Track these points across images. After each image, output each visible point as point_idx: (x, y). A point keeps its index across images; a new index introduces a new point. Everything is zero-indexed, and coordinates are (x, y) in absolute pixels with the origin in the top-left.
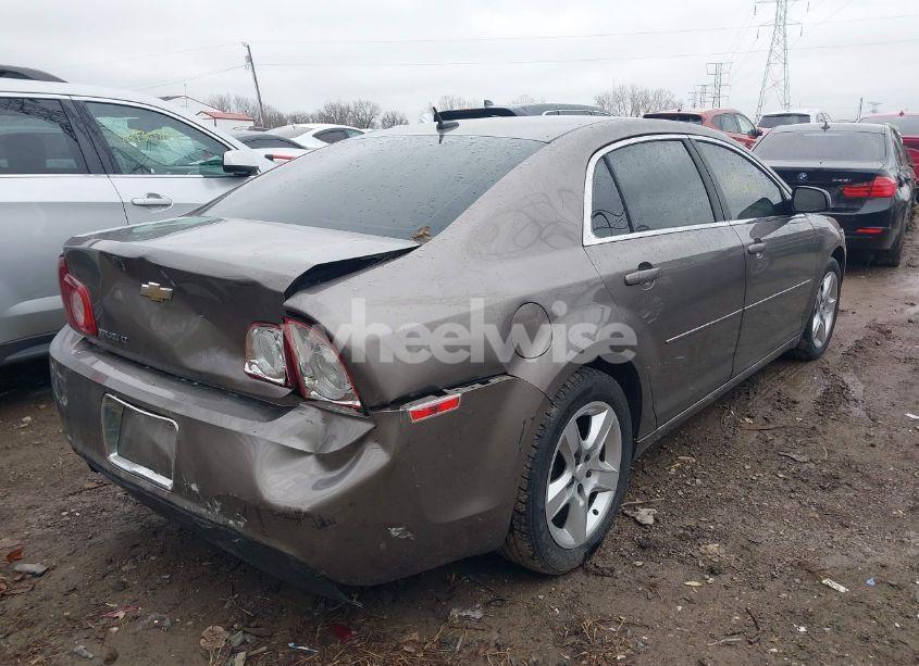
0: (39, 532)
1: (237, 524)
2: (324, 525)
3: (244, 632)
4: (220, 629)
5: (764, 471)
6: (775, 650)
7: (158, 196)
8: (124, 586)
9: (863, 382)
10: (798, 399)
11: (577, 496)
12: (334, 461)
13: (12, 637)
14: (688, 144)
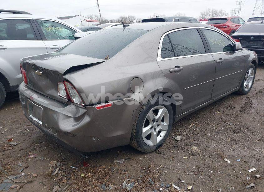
0: (18, 134)
1: (55, 134)
2: (74, 136)
3: (61, 163)
4: (55, 161)
5: (218, 127)
6: (201, 177)
7: (56, 46)
8: (35, 149)
9: (258, 102)
10: (235, 106)
11: (154, 131)
12: (77, 119)
13: (5, 160)
14: (199, 30)
